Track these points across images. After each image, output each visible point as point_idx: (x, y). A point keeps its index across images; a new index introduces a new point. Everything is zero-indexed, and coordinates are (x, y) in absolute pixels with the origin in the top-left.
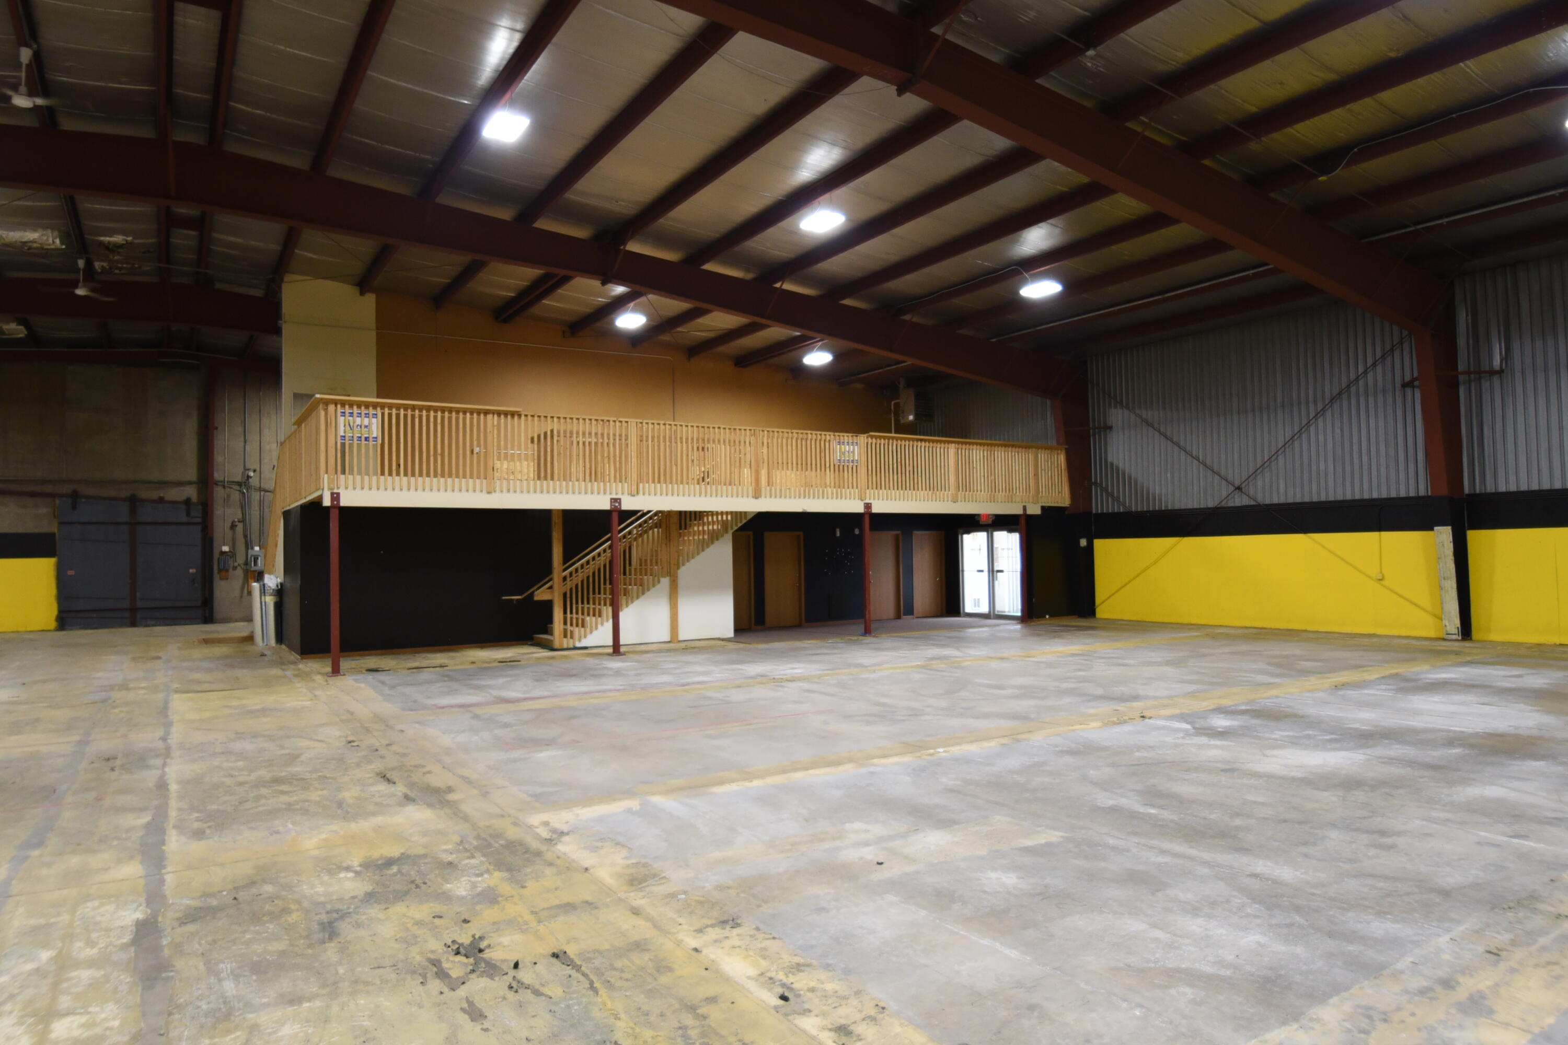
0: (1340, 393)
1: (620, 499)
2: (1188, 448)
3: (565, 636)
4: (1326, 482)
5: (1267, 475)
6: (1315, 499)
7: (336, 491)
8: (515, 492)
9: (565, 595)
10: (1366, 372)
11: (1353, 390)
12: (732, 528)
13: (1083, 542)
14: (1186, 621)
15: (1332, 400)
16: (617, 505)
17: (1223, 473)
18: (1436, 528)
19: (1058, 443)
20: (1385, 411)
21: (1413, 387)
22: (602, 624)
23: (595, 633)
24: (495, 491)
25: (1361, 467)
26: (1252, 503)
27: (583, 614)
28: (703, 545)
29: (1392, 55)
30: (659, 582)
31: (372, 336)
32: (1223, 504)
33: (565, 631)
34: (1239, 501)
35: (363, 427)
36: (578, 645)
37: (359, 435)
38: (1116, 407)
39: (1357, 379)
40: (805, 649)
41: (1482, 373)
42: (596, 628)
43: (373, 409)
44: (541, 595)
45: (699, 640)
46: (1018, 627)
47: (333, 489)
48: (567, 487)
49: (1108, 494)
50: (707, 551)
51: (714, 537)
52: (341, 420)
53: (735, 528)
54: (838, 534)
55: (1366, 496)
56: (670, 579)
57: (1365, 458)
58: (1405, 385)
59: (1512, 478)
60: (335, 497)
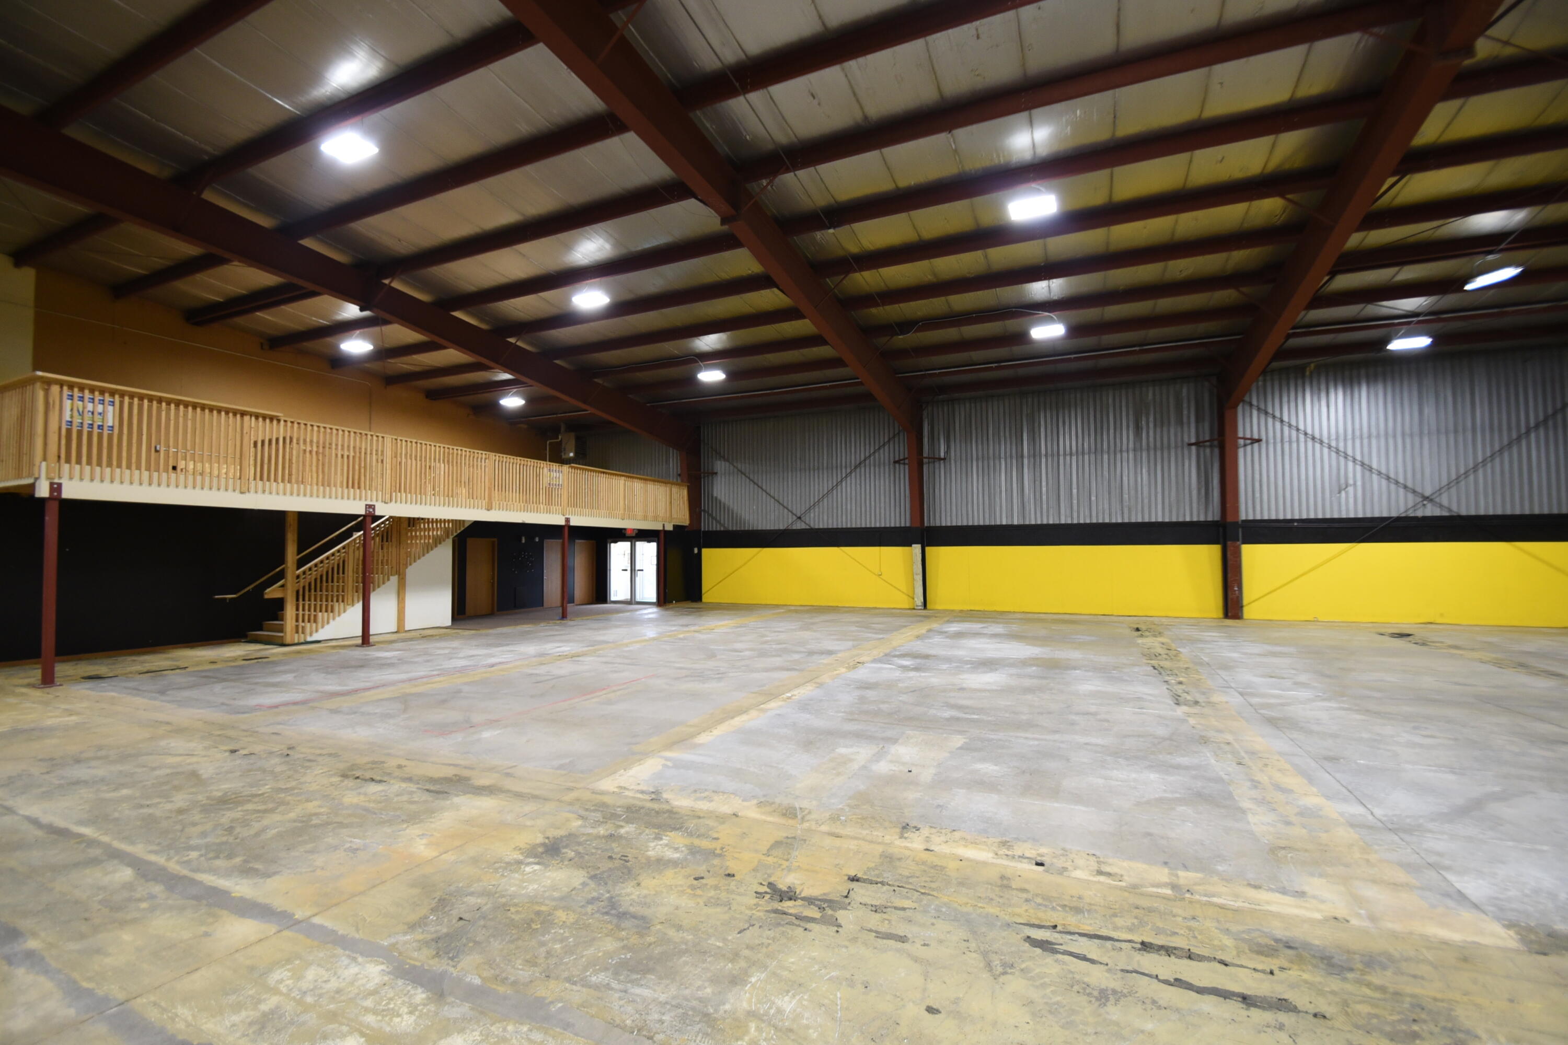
0: (860, 464)
1: (374, 506)
2: (768, 491)
3: (297, 632)
4: (851, 516)
5: (817, 510)
6: (844, 526)
7: (56, 481)
8: (271, 493)
9: (298, 592)
10: (874, 452)
11: (867, 462)
12: (452, 535)
13: (696, 551)
14: (763, 603)
15: (856, 467)
16: (371, 510)
17: (790, 508)
18: (913, 545)
19: (682, 481)
20: (884, 476)
21: (904, 464)
22: (334, 619)
23: (326, 627)
24: (249, 491)
25: (870, 507)
26: (808, 527)
27: (315, 611)
28: (428, 548)
29: (968, 275)
30: (388, 580)
31: (30, 314)
32: (790, 528)
33: (297, 626)
34: (799, 526)
35: (96, 414)
36: (309, 639)
37: (90, 422)
38: (720, 460)
39: (870, 456)
40: (528, 632)
41: (936, 459)
42: (328, 623)
43: (110, 395)
44: (272, 593)
45: (424, 629)
46: (654, 609)
47: (53, 479)
48: (324, 492)
49: (713, 518)
50: (431, 553)
51: (438, 541)
52: (68, 404)
53: (455, 534)
54: (523, 541)
55: (873, 526)
56: (399, 578)
57: (873, 503)
58: (895, 462)
59: (949, 519)
60: (56, 488)
